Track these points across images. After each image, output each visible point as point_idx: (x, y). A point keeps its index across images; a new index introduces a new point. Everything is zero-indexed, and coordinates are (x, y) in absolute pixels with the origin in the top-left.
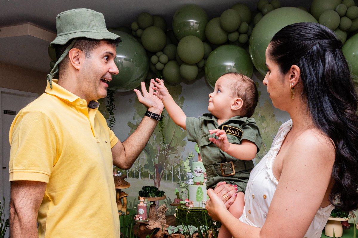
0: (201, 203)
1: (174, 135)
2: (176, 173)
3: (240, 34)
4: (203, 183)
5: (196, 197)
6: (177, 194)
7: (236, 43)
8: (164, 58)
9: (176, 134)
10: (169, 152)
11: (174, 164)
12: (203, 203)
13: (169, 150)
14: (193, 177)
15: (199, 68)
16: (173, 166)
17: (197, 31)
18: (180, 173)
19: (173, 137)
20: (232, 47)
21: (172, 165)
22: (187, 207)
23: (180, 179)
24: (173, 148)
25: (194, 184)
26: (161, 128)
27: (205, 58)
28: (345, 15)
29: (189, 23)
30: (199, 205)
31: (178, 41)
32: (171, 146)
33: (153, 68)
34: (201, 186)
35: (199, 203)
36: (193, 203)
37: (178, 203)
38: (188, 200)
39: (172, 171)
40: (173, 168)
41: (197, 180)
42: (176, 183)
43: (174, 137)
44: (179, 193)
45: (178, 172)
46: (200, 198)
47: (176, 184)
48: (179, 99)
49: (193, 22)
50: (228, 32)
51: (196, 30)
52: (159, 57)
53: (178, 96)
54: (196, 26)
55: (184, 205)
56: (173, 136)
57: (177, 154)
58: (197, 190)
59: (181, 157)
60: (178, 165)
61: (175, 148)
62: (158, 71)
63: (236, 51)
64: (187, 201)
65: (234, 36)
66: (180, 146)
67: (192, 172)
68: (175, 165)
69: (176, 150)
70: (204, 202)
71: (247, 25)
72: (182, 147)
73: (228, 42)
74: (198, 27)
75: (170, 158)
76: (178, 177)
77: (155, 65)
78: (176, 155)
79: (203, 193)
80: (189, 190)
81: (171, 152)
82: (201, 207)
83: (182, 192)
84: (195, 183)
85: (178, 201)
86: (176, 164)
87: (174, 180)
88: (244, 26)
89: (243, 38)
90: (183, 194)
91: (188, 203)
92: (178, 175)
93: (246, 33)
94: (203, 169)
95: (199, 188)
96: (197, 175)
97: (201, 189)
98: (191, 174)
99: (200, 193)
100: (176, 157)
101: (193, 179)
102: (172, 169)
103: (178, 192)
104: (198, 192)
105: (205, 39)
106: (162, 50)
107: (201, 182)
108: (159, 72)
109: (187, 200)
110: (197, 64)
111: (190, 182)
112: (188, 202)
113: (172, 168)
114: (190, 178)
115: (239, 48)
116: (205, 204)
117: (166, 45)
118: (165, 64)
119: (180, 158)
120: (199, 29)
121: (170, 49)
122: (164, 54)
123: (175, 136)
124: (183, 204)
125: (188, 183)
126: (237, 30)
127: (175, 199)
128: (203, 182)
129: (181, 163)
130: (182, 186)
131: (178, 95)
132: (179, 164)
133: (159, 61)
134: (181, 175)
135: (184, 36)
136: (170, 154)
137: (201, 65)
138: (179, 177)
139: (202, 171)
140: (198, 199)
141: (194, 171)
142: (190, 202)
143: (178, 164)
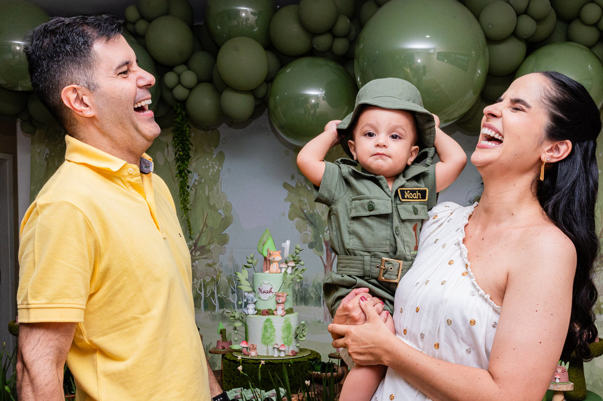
0: (270, 348)
1: (205, 224)
2: (210, 296)
3: (335, 37)
4: (275, 312)
5: (261, 336)
6: (223, 332)
7: (327, 54)
8: (189, 77)
9: (210, 222)
10: (195, 256)
11: (205, 278)
12: (274, 348)
13: (196, 252)
14: (255, 300)
15: (256, 98)
16: (204, 281)
17: (254, 28)
18: (217, 294)
19: (203, 228)
20: (319, 61)
21: (202, 280)
22: (245, 355)
23: (217, 304)
24: (203, 247)
25: (256, 314)
26: (185, 210)
27: (270, 80)
28: (526, 12)
29: (238, 13)
30: (268, 352)
31: (218, 48)
32: (199, 245)
33: (167, 95)
34: (271, 317)
35: (267, 349)
36: (255, 349)
37: (224, 348)
38: (247, 343)
39: (201, 292)
40: (204, 285)
41: (262, 306)
42: (209, 312)
43: (205, 227)
44: (225, 330)
45: (213, 293)
46: (269, 338)
47: (209, 315)
48: (214, 156)
49: (245, 11)
50: (312, 33)
51: (252, 27)
52: (179, 76)
53: (212, 151)
54: (252, 19)
55: (240, 351)
56: (202, 226)
57: (210, 259)
58: (264, 324)
59: (218, 264)
60: (213, 279)
61: (207, 248)
62: (177, 101)
63: (327, 70)
64: (244, 345)
65: (323, 41)
66: (217, 245)
67: (254, 291)
68: (208, 279)
69: (209, 251)
70: (276, 346)
71: (349, 21)
72: (219, 246)
73: (311, 52)
74: (257, 21)
75: (198, 267)
76: (213, 302)
77: (171, 90)
78: (210, 262)
79: (274, 329)
80: (248, 324)
81: (199, 255)
82: (270, 355)
83: (235, 329)
84: (259, 312)
85: (224, 344)
86: (209, 277)
87: (206, 308)
88: (343, 24)
89: (340, 45)
90: (236, 332)
91: (247, 348)
92: (214, 298)
93: (346, 36)
94: (274, 287)
95: (268, 320)
96: (263, 296)
97: (271, 322)
98: (252, 295)
99: (269, 330)
100: (209, 265)
101: (255, 303)
102: (202, 287)
103: (224, 328)
104: (265, 328)
105: (269, 45)
106: (186, 63)
107: (271, 310)
108: (179, 104)
109: (245, 343)
110: (252, 92)
111: (251, 309)
112: (247, 346)
113: (201, 285)
114: (250, 302)
115: (332, 64)
116: (278, 349)
117: (192, 54)
118: (191, 89)
119: (217, 267)
120: (257, 26)
121: (201, 60)
122: (189, 69)
123: (207, 227)
124: (236, 351)
125: (246, 311)
126: (331, 31)
127: (218, 341)
128: (273, 309)
129: (219, 276)
130: (234, 317)
131: (213, 148)
132: (215, 277)
133: (179, 83)
134: (218, 298)
135: (230, 37)
136: (197, 259)
137: (261, 92)
138: (215, 302)
139: (273, 290)
140: (266, 340)
141: (257, 289)
142: (251, 347)
143: (213, 277)
